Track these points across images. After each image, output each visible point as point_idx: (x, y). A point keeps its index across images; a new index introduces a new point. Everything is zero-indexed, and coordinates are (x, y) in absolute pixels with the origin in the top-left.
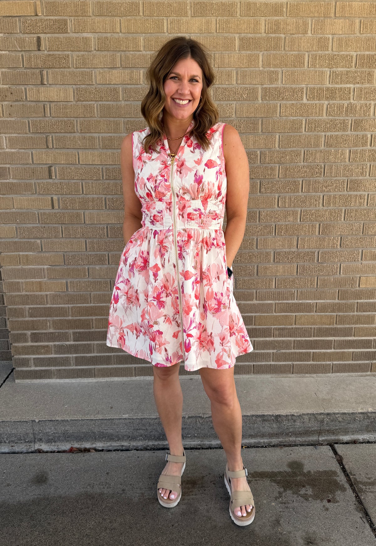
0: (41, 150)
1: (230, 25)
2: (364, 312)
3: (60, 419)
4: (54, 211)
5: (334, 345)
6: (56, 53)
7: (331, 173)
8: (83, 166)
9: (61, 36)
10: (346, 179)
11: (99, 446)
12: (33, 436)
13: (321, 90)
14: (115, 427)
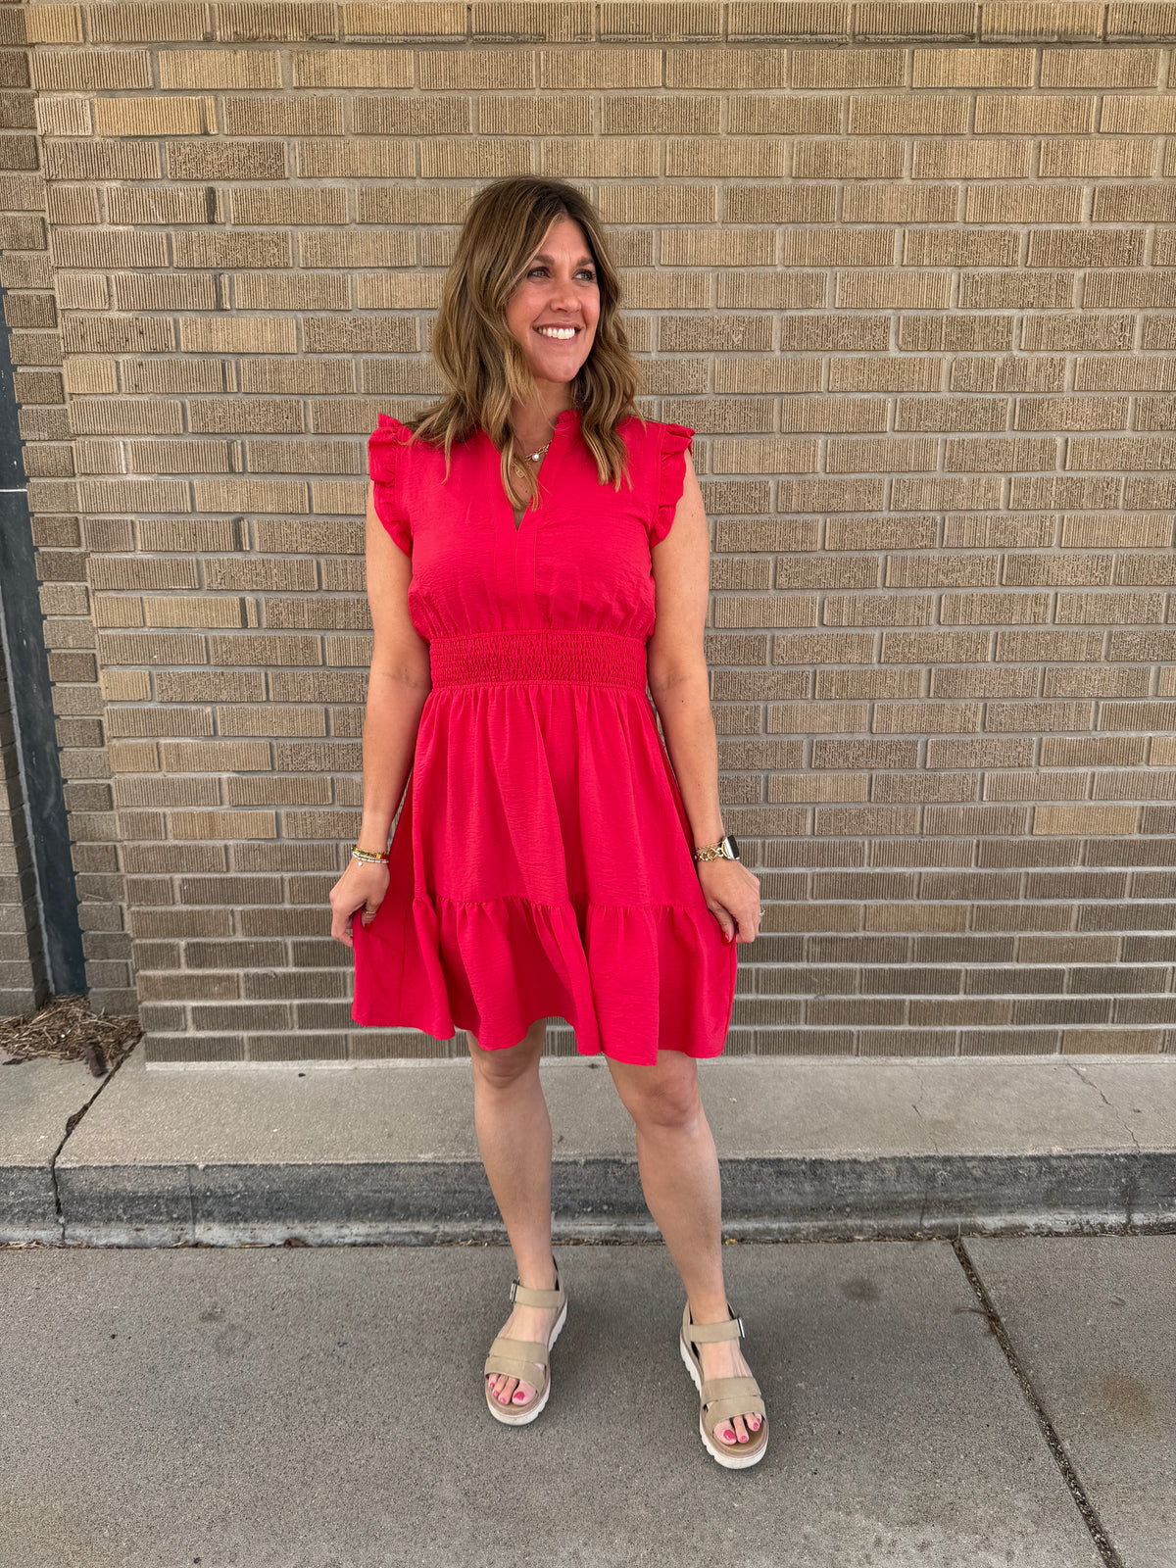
0: (214, 477)
1: (701, 157)
2: (1044, 897)
3: (258, 1163)
4: (246, 633)
5: (966, 983)
6: (255, 229)
7: (960, 537)
8: (321, 520)
9: (268, 186)
10: (998, 553)
11: (356, 1231)
12: (190, 1206)
13: (938, 322)
14: (398, 1184)
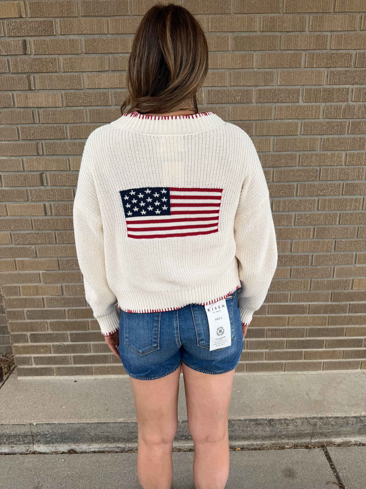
0: (31, 157)
1: (223, 24)
2: (356, 312)
3: (56, 422)
4: (46, 218)
5: (326, 344)
6: (43, 56)
7: (327, 176)
8: (74, 173)
9: (47, 39)
10: (341, 182)
11: (95, 447)
12: (31, 438)
13: (318, 91)
14: (110, 430)
